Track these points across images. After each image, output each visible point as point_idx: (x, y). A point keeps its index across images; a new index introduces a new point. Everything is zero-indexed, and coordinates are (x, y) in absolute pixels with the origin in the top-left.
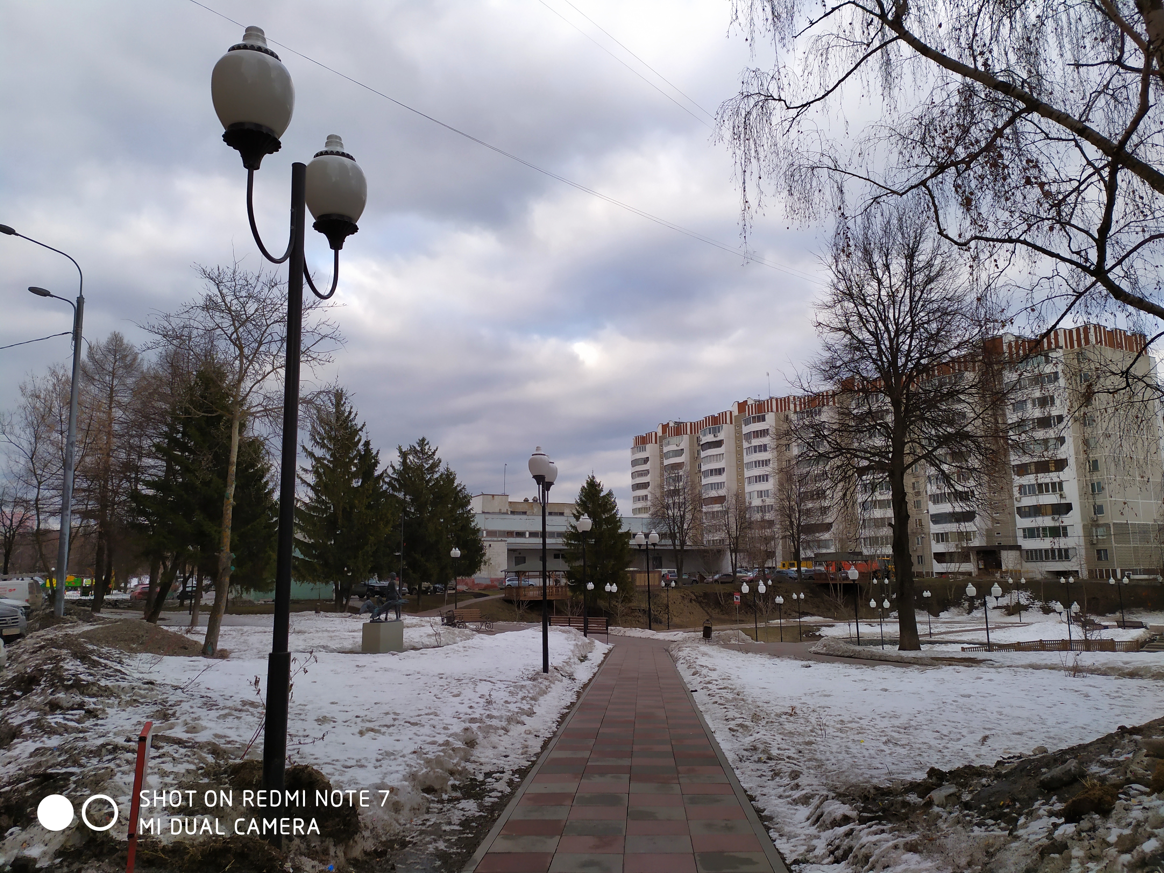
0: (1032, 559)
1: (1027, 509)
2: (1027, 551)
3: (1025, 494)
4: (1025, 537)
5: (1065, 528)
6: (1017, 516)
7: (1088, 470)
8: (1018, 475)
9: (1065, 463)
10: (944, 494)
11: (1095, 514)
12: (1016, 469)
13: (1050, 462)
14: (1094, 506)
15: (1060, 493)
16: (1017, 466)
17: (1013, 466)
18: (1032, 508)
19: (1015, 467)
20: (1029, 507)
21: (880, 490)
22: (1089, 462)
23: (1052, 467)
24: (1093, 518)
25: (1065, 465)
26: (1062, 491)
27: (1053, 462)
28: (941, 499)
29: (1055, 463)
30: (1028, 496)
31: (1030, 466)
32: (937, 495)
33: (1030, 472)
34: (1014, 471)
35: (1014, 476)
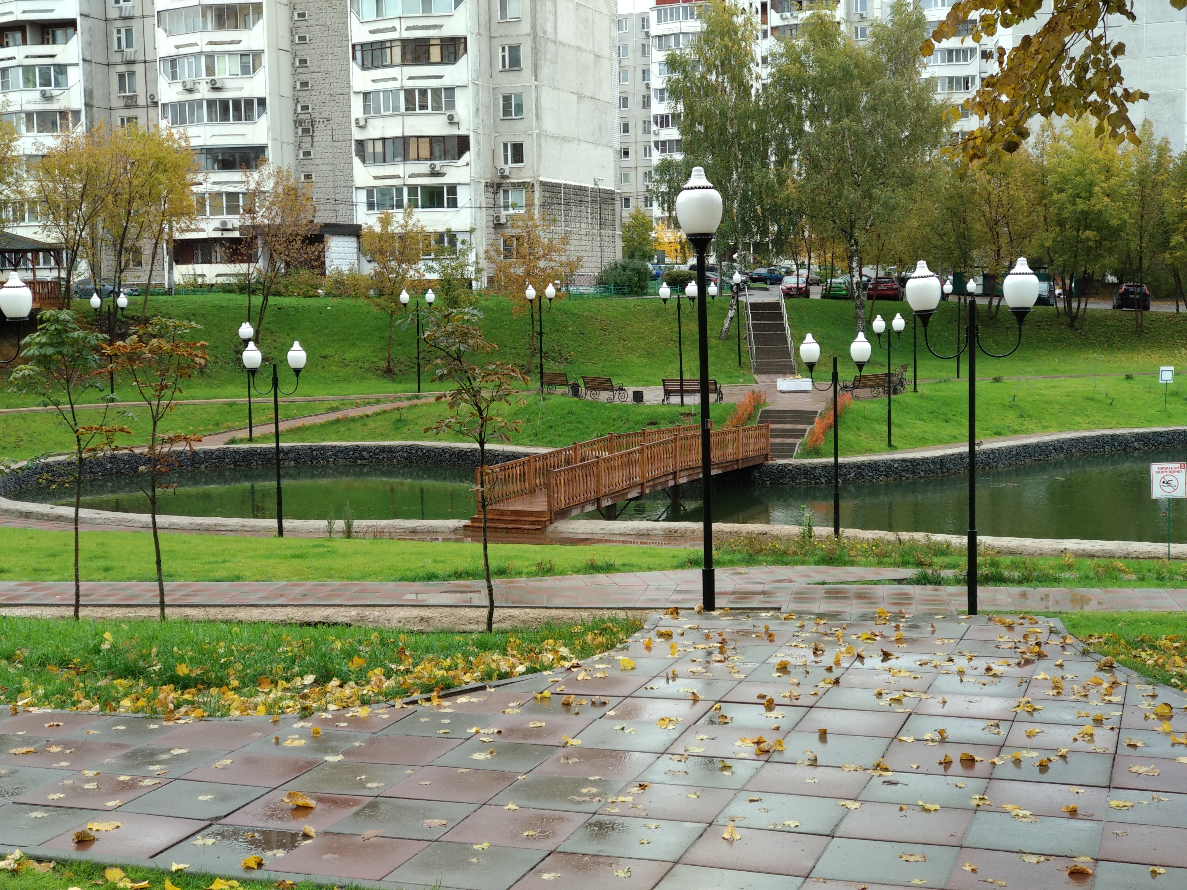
1: (379, 147)
3: (377, 111)
4: (371, 207)
5: (452, 190)
6: (356, 161)
7: (501, 67)
8: (364, 68)
9: (462, 46)
10: (199, 102)
11: (506, 162)
12: (359, 54)
13: (432, 42)
14: (505, 145)
15: (449, 112)
16: (362, 45)
17: (354, 46)
18: (389, 143)
19: (358, 48)
20: (384, 140)
21: (41, 85)
22: (503, 49)
23: (435, 53)
24: (502, 171)
25: (462, 50)
26: (453, 108)
27: (439, 42)
28: (192, 113)
29: (442, 46)
30: (384, 116)
31: (391, 47)
32: (181, 104)
33: (389, 62)
34: (354, 58)
35: (355, 69)
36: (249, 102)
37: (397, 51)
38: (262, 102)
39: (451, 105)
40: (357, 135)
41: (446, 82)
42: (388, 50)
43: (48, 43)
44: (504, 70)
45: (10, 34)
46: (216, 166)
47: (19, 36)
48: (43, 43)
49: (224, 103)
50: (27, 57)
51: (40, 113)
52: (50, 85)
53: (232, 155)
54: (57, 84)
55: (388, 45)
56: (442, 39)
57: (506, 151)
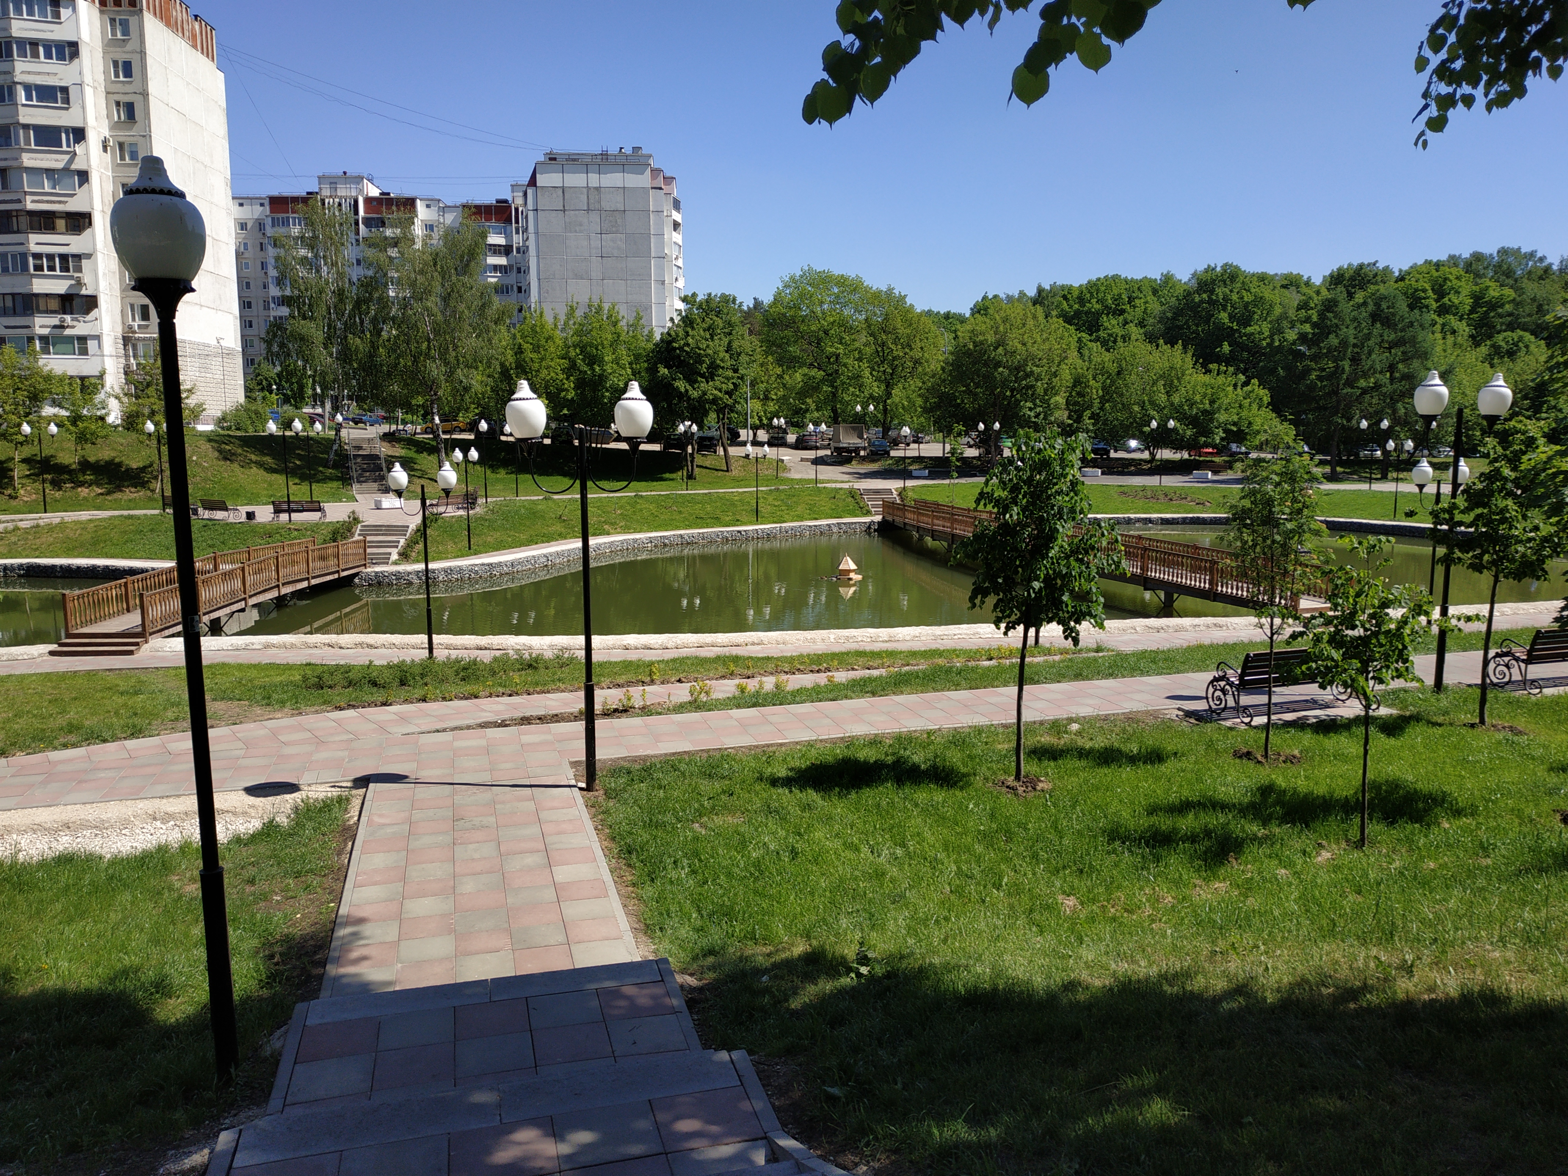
3: (6, 270)
5: (83, 340)
9: (88, 220)
11: (133, 320)
13: (57, 215)
14: (132, 306)
15: (78, 274)
18: (19, 300)
23: (61, 224)
24: (130, 327)
25: (87, 224)
26: (80, 271)
27: (63, 215)
29: (66, 218)
30: (11, 275)
31: (17, 216)
33: (15, 228)
37: (24, 220)
39: (79, 269)
41: (72, 249)
42: (14, 219)
55: (14, 214)
56: (66, 213)
57: (133, 310)
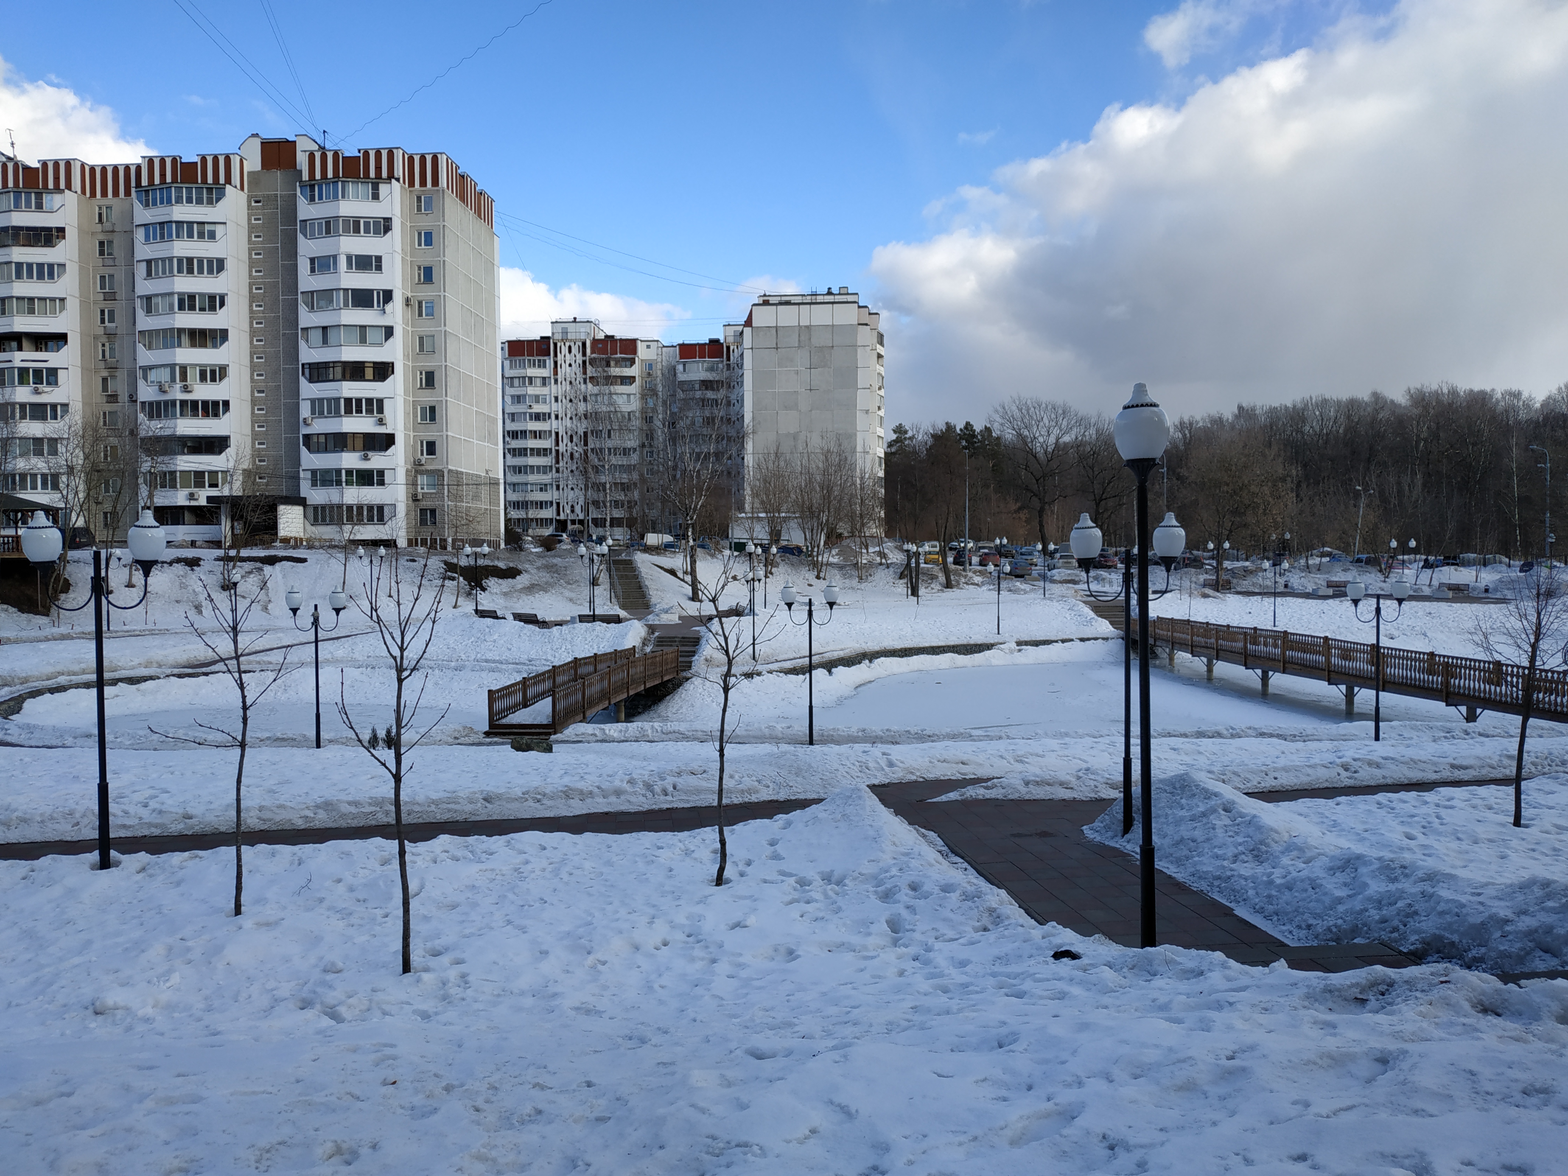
0: (324, 520)
1: (322, 439)
2: (316, 508)
3: (321, 413)
4: (314, 484)
5: (381, 473)
6: (304, 450)
7: (419, 386)
8: (311, 381)
9: (390, 369)
10: (173, 402)
11: (422, 454)
12: (307, 371)
13: (367, 365)
14: (422, 442)
15: (380, 416)
16: (310, 364)
17: (303, 365)
18: (330, 437)
19: (307, 366)
20: (326, 435)
21: (34, 383)
22: (421, 373)
23: (369, 373)
24: (419, 460)
25: (390, 372)
26: (382, 413)
27: (372, 365)
28: (166, 410)
29: (374, 368)
30: (326, 417)
31: (333, 367)
32: (158, 403)
33: (332, 378)
34: (303, 374)
35: (303, 382)
36: (216, 403)
37: (339, 370)
38: (226, 404)
39: (381, 410)
40: (304, 431)
41: (377, 394)
42: (331, 369)
43: (41, 351)
44: (421, 388)
45: (6, 343)
46: (186, 451)
47: (14, 344)
48: (37, 351)
49: (195, 403)
50: (22, 361)
51: (32, 405)
52: (42, 383)
53: (200, 443)
54: (49, 383)
55: (331, 365)
56: (374, 363)
57: (422, 446)
